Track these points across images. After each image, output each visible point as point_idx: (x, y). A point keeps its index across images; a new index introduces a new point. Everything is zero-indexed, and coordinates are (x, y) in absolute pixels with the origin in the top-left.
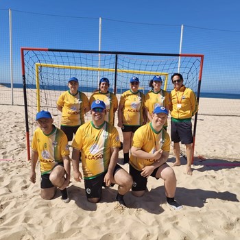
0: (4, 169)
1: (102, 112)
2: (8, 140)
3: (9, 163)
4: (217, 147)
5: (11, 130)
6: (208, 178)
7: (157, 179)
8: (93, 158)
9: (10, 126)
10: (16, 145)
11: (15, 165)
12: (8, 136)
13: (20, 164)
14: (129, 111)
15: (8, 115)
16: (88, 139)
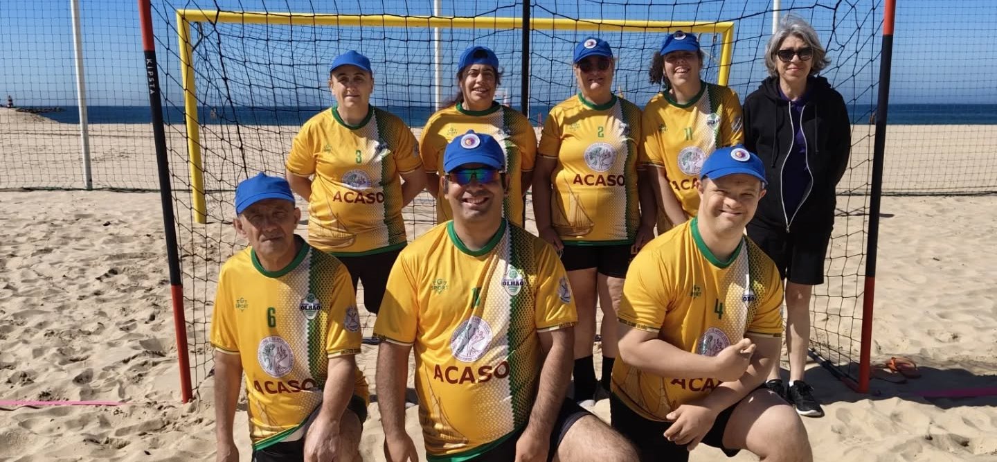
0: (92, 440)
1: (491, 181)
2: (91, 327)
3: (110, 414)
4: (962, 321)
5: (97, 286)
6: (940, 447)
7: (731, 453)
8: (468, 375)
9: (91, 275)
10: (126, 344)
11: (133, 422)
12: (86, 311)
13: (151, 416)
14: (578, 180)
15: (75, 231)
16: (439, 301)
